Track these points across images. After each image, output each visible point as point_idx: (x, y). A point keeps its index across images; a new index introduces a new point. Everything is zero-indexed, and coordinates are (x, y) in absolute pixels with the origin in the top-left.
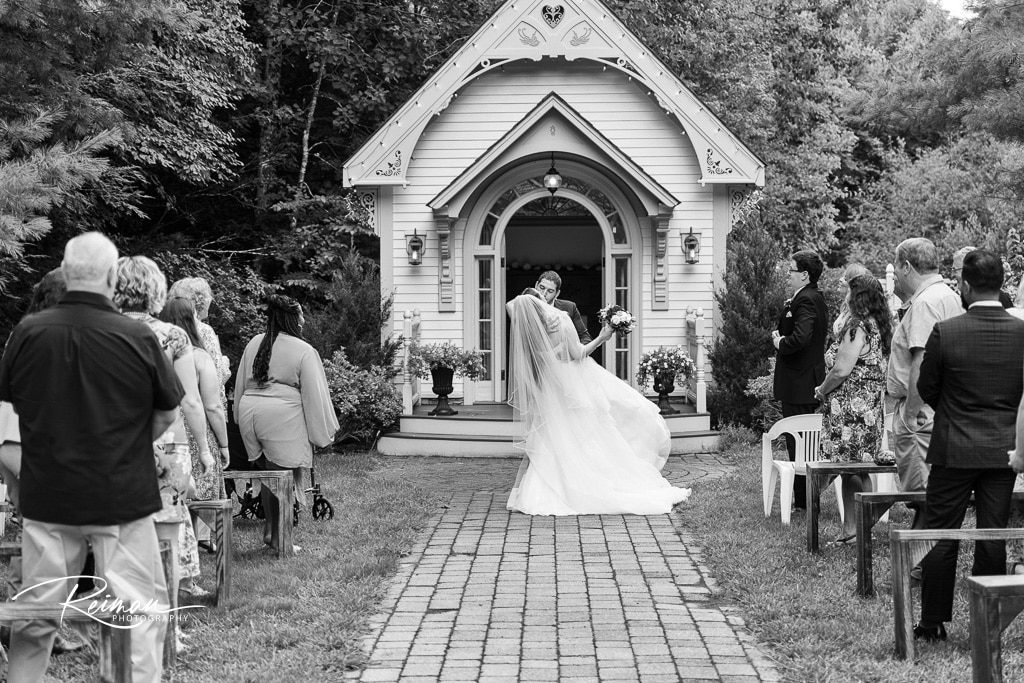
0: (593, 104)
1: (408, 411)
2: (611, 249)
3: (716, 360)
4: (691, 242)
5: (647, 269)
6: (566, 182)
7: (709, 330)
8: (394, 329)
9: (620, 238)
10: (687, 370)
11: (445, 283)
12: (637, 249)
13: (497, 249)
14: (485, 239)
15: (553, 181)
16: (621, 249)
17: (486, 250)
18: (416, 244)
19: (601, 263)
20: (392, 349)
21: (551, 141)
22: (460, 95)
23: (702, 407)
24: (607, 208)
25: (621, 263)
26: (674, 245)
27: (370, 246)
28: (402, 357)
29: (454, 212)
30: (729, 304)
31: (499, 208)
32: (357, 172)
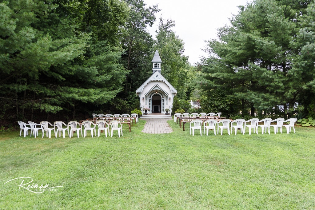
0: (160, 85)
1: (143, 114)
2: (162, 99)
3: (172, 110)
4: (170, 98)
5: (166, 101)
6: (158, 92)
7: (172, 106)
8: (141, 106)
9: (163, 98)
10: (169, 110)
11: (146, 102)
12: (165, 99)
13: (151, 99)
14: (150, 98)
15: (157, 92)
16: (163, 99)
17: (150, 99)
18: (143, 98)
19: (161, 100)
20: (141, 108)
21: (157, 88)
22: (148, 84)
23: (171, 114)
24: (162, 95)
25: (163, 100)
26: (168, 99)
27: (139, 98)
28: (142, 109)
29: (147, 95)
30: (173, 104)
31: (151, 95)
32: (138, 91)
